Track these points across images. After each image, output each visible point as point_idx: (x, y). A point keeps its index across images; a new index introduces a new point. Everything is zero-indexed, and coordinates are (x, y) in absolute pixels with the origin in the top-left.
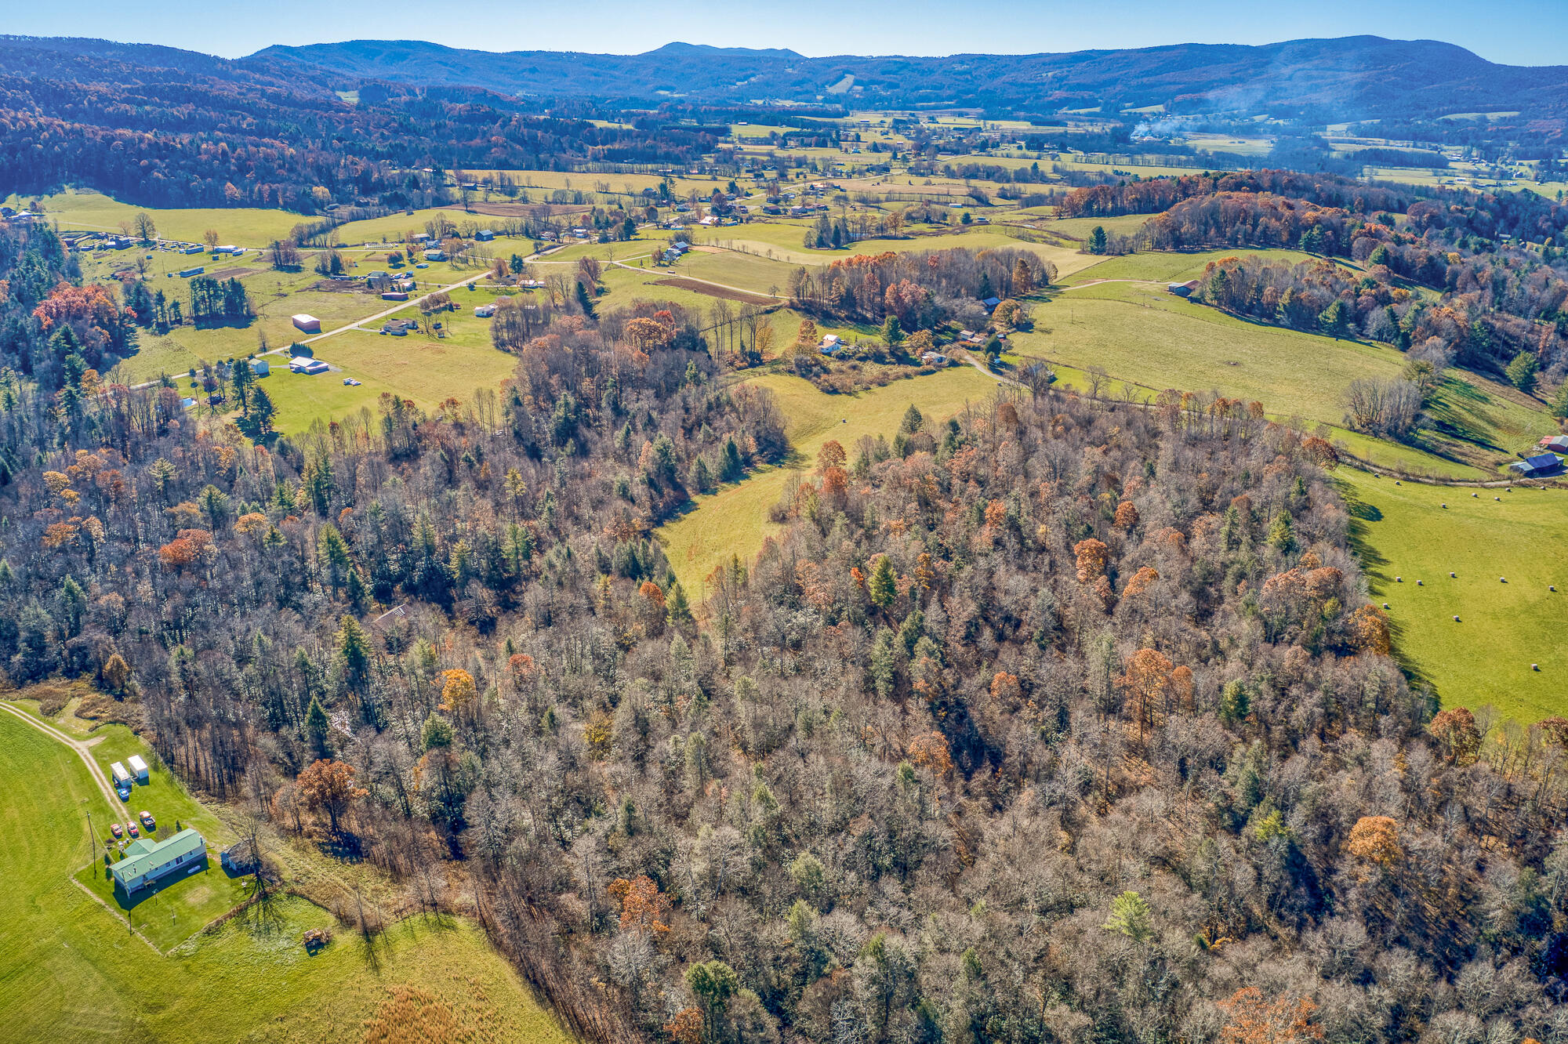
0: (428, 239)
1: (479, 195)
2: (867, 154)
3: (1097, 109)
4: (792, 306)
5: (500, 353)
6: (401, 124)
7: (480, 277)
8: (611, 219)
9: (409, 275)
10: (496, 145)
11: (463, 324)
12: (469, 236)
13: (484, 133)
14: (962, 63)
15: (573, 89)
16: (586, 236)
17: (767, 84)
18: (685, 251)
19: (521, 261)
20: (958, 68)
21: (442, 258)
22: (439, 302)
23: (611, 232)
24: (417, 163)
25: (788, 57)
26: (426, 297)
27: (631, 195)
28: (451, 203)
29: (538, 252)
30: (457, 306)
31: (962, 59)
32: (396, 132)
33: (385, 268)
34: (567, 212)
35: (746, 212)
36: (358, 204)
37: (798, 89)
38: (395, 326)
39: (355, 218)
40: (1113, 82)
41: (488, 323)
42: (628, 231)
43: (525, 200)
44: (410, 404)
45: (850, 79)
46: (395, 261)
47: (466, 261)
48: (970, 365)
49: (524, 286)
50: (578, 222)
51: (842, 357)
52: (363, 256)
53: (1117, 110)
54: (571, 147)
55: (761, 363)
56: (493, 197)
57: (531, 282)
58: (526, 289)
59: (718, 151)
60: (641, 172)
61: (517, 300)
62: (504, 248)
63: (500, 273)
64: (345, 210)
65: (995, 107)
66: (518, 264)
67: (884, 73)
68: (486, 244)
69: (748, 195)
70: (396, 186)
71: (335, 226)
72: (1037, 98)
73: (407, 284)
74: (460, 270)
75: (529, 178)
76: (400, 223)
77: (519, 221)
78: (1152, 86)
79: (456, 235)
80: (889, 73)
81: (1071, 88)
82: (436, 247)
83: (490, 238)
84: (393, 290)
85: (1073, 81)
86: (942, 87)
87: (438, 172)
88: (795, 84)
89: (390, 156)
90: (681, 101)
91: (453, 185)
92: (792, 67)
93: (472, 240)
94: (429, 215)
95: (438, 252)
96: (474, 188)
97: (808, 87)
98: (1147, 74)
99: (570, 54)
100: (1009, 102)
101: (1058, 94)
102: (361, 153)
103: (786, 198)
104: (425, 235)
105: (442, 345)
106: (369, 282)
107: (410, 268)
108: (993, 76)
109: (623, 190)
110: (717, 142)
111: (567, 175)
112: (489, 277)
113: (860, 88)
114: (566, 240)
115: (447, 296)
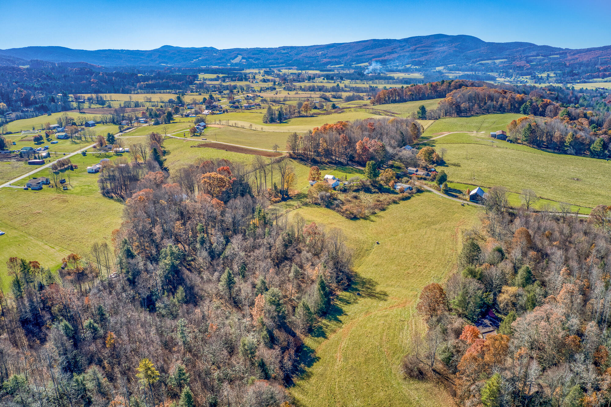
0: (58, 127)
1: (86, 105)
2: (261, 83)
3: (342, 65)
4: (291, 156)
5: (106, 200)
6: (47, 76)
7: (89, 147)
8: (158, 113)
9: (46, 148)
10: (93, 83)
11: (80, 179)
12: (82, 125)
13: (87, 79)
14: (284, 50)
15: (124, 64)
16: (146, 122)
17: (206, 60)
18: (205, 127)
19: (113, 137)
20: (283, 51)
21: (66, 137)
22: (64, 165)
23: (160, 120)
24: (55, 92)
25: (212, 50)
26: (55, 162)
27: (163, 102)
28: (72, 109)
29: (121, 132)
30: (76, 167)
31: (284, 48)
32: (45, 79)
33: (32, 145)
34: (134, 111)
35: (221, 108)
36: (22, 111)
37: (219, 61)
38: (34, 183)
39: (18, 118)
40: (346, 55)
41: (96, 178)
42: (169, 118)
43: (110, 106)
44: (36, 265)
45: (240, 57)
46: (38, 140)
47: (80, 138)
48: (430, 191)
49: (116, 152)
50: (140, 115)
51: (344, 191)
52: (20, 138)
53: (350, 65)
54: (129, 84)
55: (290, 198)
56: (93, 106)
57: (121, 149)
58: (118, 154)
59: (195, 84)
60: (164, 93)
61: (113, 161)
62: (103, 130)
63: (101, 144)
64: (13, 115)
65: (301, 65)
66: (111, 139)
67: (254, 54)
68: (91, 129)
69: (219, 100)
70: (43, 102)
71: (7, 122)
72: (318, 62)
73: (44, 154)
74: (76, 143)
75: (111, 96)
76: (43, 120)
77: (109, 116)
78: (362, 56)
79: (74, 124)
80: (256, 54)
81: (329, 58)
82: (63, 131)
83: (93, 125)
84: (35, 158)
85: (330, 55)
86: (278, 59)
87: (65, 95)
88: (218, 59)
89: (41, 89)
90: (172, 67)
91: (72, 101)
92: (216, 53)
93: (83, 127)
94: (60, 115)
95: (64, 134)
96: (84, 102)
97: (224, 60)
98: (359, 51)
99: (122, 50)
100: (307, 64)
101: (325, 60)
102: (27, 88)
103: (238, 101)
104: (56, 125)
105: (67, 196)
106: (21, 154)
107: (47, 144)
108: (297, 54)
109: (159, 100)
110: (195, 81)
111: (129, 95)
112: (95, 147)
113: (245, 60)
114: (136, 124)
115: (68, 161)
